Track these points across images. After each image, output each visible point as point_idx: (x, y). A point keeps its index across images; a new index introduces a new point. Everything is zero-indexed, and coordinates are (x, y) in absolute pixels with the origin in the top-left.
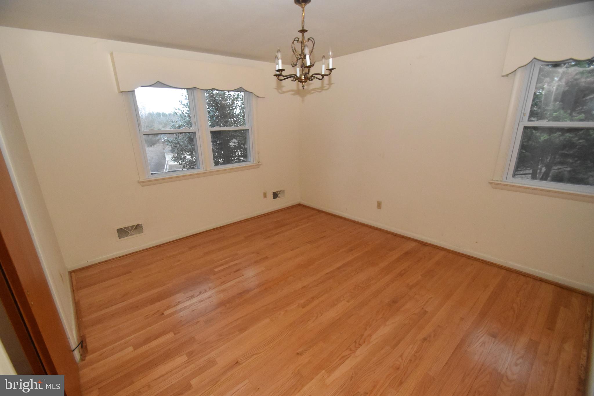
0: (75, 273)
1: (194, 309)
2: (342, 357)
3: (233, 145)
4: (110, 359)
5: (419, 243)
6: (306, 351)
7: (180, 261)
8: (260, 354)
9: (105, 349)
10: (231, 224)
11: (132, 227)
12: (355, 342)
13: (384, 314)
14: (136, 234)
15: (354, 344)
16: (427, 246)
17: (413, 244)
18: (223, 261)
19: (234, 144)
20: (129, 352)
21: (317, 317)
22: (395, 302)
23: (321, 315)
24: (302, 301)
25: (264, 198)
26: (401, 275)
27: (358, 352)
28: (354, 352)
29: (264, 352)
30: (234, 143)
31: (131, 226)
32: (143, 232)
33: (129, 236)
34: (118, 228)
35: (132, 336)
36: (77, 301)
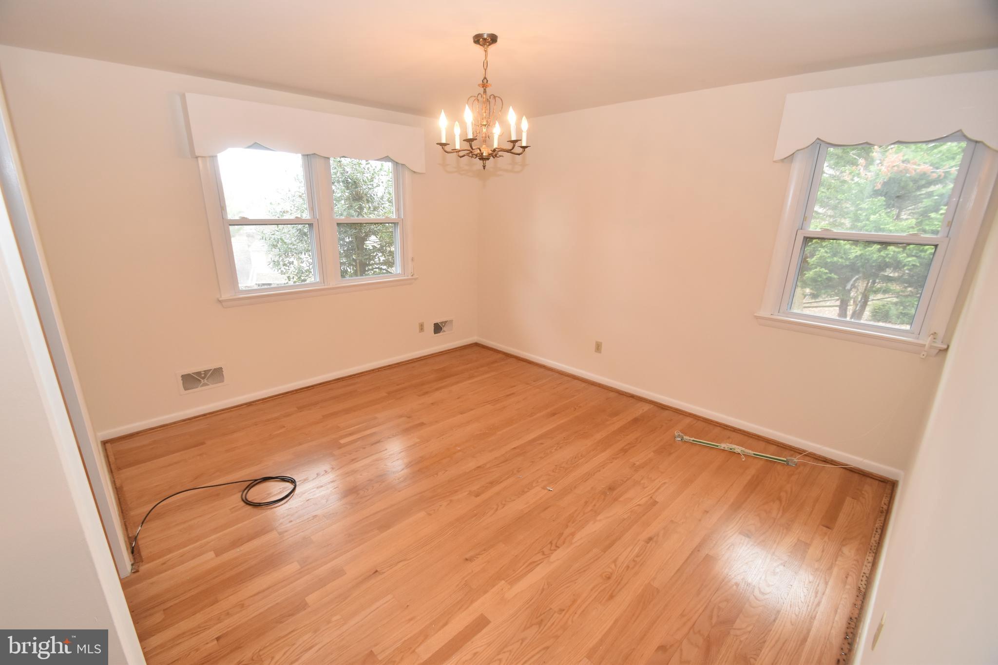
0: (111, 444)
1: (308, 498)
2: (531, 563)
3: (372, 246)
4: (180, 569)
5: (655, 405)
6: (478, 556)
7: (284, 427)
8: (411, 560)
9: (168, 557)
10: (367, 372)
11: (206, 372)
12: (551, 543)
13: (595, 505)
14: (213, 384)
15: (549, 546)
16: (667, 409)
17: (646, 407)
18: (353, 428)
19: (373, 244)
20: (208, 560)
21: (497, 510)
22: (611, 488)
23: (503, 507)
24: (475, 487)
25: (420, 332)
26: (624, 451)
27: (553, 557)
28: (548, 557)
29: (415, 558)
30: (372, 242)
31: (204, 371)
32: (223, 381)
33: (202, 386)
34: (183, 374)
35: (213, 537)
36: (118, 485)
